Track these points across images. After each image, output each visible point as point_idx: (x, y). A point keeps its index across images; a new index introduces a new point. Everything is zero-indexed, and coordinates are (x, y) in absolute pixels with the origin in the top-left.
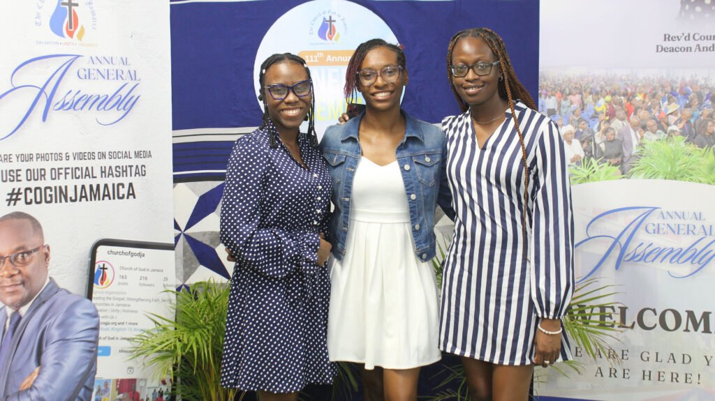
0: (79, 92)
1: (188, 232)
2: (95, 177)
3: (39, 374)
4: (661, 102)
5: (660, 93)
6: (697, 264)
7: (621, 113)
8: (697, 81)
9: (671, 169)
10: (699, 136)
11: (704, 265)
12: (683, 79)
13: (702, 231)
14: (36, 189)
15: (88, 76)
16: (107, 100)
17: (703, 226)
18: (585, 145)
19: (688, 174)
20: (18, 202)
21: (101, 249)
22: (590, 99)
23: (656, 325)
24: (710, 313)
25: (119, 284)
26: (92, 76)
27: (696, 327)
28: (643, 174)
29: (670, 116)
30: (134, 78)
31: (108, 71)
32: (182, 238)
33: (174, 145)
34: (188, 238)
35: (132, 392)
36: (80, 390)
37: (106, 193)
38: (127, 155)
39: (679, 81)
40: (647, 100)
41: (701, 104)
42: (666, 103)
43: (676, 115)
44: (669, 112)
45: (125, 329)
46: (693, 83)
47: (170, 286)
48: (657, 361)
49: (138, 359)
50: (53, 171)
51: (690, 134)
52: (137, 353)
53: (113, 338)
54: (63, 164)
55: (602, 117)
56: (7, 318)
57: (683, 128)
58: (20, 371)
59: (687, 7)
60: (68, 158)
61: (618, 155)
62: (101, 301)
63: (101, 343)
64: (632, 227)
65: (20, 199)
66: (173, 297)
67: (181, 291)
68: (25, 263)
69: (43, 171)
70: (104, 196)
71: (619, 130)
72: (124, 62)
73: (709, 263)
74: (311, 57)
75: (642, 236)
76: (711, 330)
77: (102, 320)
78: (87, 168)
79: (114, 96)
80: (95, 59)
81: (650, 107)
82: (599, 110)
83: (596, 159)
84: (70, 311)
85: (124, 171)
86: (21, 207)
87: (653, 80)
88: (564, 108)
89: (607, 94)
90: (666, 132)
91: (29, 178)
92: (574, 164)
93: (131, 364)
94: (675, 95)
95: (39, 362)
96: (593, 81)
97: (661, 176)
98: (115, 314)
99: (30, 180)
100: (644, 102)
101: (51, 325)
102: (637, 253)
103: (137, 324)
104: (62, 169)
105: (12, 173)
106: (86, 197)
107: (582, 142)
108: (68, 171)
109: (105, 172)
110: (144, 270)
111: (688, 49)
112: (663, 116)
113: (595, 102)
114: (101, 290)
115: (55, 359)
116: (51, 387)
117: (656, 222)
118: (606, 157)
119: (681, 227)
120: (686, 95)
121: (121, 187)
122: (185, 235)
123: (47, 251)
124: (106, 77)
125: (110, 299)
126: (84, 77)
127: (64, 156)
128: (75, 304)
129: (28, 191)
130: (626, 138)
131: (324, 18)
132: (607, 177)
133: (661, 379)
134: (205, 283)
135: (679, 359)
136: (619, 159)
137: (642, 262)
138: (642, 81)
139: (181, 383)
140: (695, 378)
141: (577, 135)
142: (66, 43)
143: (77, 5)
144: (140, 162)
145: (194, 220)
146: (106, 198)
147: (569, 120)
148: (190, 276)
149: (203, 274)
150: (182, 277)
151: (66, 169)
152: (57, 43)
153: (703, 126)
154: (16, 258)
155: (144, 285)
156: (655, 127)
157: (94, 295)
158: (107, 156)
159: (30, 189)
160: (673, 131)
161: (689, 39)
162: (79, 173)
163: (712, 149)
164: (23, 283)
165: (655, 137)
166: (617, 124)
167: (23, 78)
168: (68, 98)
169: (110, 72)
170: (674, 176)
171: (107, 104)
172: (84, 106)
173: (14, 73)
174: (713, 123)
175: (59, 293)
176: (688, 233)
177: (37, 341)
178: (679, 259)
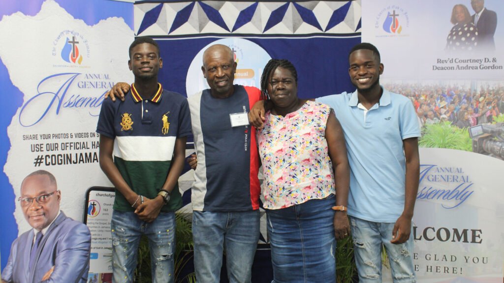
0: (79, 96)
2: (89, 148)
3: (54, 270)
4: (436, 100)
5: (435, 95)
6: (459, 200)
8: (458, 87)
9: (443, 141)
10: (459, 122)
11: (463, 201)
12: (449, 86)
13: (462, 179)
14: (52, 156)
15: (85, 86)
16: (96, 101)
17: (463, 177)
19: (453, 145)
20: (41, 164)
21: (92, 193)
23: (434, 238)
24: (468, 230)
25: (103, 214)
26: (86, 86)
27: (459, 239)
28: (425, 145)
29: (442, 109)
36: (79, 280)
37: (95, 158)
39: (447, 87)
40: (427, 99)
41: (460, 102)
42: (439, 101)
43: (445, 108)
44: (441, 106)
45: (106, 243)
46: (455, 89)
48: (435, 260)
50: (63, 145)
51: (454, 119)
53: (100, 248)
54: (69, 140)
56: (34, 236)
57: (450, 117)
58: (42, 269)
59: (451, 42)
60: (72, 136)
62: (92, 225)
63: (92, 251)
65: (42, 162)
68: (45, 202)
69: (56, 145)
70: (94, 160)
72: (107, 77)
73: (466, 200)
75: (425, 183)
76: (468, 240)
77: (92, 237)
78: (84, 143)
79: (100, 98)
80: (88, 76)
81: (430, 103)
84: (73, 232)
86: (43, 167)
87: (431, 87)
90: (439, 119)
91: (48, 149)
94: (445, 96)
95: (54, 263)
96: (394, 88)
97: (436, 146)
98: (100, 233)
99: (49, 150)
100: (425, 101)
101: (61, 240)
104: (68, 143)
105: (38, 146)
106: (83, 160)
108: (72, 145)
109: (94, 145)
111: (452, 68)
112: (437, 109)
114: (92, 218)
115: (64, 261)
116: (61, 278)
117: (434, 174)
119: (449, 177)
120: (451, 96)
123: (59, 194)
124: (95, 87)
125: (98, 223)
126: (81, 86)
127: (69, 136)
128: (76, 227)
129: (48, 157)
133: (438, 271)
135: (449, 259)
137: (426, 199)
138: (424, 88)
139: (142, 276)
140: (459, 270)
142: (72, 66)
143: (78, 43)
151: (71, 143)
152: (66, 66)
153: (462, 114)
154: (40, 199)
156: (433, 116)
157: (88, 221)
158: (96, 135)
160: (444, 118)
161: (452, 62)
162: (78, 146)
163: (467, 129)
164: (44, 214)
165: (433, 122)
167: (44, 88)
168: (72, 100)
169: (98, 84)
170: (445, 146)
171: (96, 103)
172: (82, 104)
173: (40, 84)
174: (468, 113)
175: (66, 220)
176: (454, 181)
177: (53, 250)
178: (448, 196)
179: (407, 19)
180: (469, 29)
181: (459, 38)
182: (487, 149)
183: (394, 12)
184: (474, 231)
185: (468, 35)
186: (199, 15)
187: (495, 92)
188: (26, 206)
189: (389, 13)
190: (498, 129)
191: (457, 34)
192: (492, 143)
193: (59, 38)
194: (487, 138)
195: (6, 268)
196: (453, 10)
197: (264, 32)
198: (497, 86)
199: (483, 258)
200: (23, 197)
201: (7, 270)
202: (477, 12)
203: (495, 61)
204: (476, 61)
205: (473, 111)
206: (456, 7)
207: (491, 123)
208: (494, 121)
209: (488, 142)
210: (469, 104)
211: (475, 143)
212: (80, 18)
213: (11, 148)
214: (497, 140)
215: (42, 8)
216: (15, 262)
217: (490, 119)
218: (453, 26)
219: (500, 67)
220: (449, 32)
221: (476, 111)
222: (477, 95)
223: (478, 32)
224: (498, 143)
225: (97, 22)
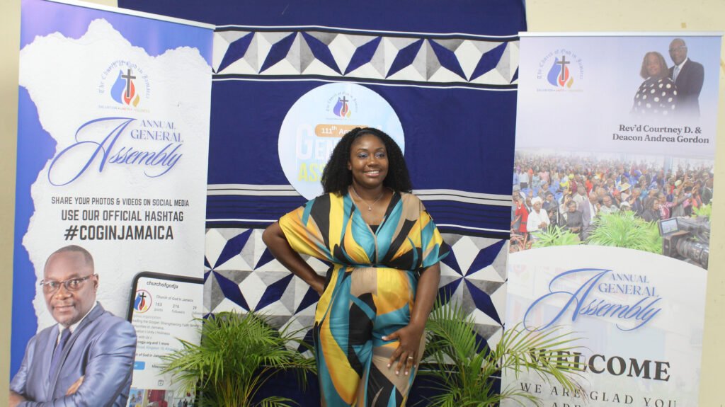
0: (131, 149)
1: (217, 269)
2: (140, 220)
3: (83, 382)
4: (615, 182)
5: (615, 174)
6: (641, 320)
7: (582, 189)
8: (646, 165)
9: (622, 238)
10: (646, 212)
11: (646, 321)
12: (635, 163)
13: (646, 291)
14: (90, 227)
15: (140, 136)
16: (154, 156)
17: (647, 288)
18: (551, 214)
19: (636, 243)
20: (74, 237)
21: (142, 281)
22: (556, 176)
23: (604, 370)
24: (650, 361)
25: (155, 310)
26: (143, 137)
27: (638, 373)
28: (599, 242)
29: (623, 194)
30: (178, 139)
31: (157, 132)
32: (211, 276)
33: (209, 197)
34: (217, 275)
35: (161, 402)
36: (116, 398)
37: (149, 234)
38: (168, 203)
39: (631, 164)
40: (604, 179)
41: (648, 184)
42: (620, 182)
43: (628, 193)
44: (622, 190)
45: (158, 348)
46: (643, 167)
47: (199, 314)
48: (604, 400)
49: (167, 374)
50: (106, 213)
51: (639, 208)
52: (166, 369)
53: (147, 355)
54: (115, 207)
55: (566, 191)
56: (59, 334)
57: (633, 205)
58: (67, 378)
59: (639, 103)
60: (118, 202)
61: (578, 224)
62: (138, 324)
63: (137, 359)
64: (588, 286)
65: (76, 235)
66: (200, 324)
67: (208, 319)
68: (77, 288)
69: (97, 213)
70: (147, 236)
71: (580, 204)
72: (171, 126)
73: (651, 320)
74: (327, 129)
75: (595, 294)
76: (650, 376)
77: (139, 340)
78: (134, 212)
79: (161, 153)
80: (146, 122)
81: (606, 185)
82: (563, 185)
83: (560, 226)
84: (112, 331)
85: (164, 216)
86: (76, 241)
87: (610, 162)
88: (534, 182)
89: (571, 173)
90: (618, 207)
92: (541, 230)
93: (161, 378)
94: (628, 176)
95: (84, 372)
96: (559, 161)
97: (613, 244)
98: (149, 335)
99: (86, 219)
100: (601, 181)
101: (95, 341)
102: (591, 308)
103: (168, 344)
104: (113, 211)
105: (71, 213)
106: (131, 236)
107: (549, 212)
108: (117, 213)
109: (149, 216)
110: (177, 299)
111: (639, 138)
112: (617, 193)
113: (561, 178)
114: (140, 314)
115: (98, 370)
116: (93, 394)
117: (608, 283)
118: (568, 226)
119: (629, 288)
120: (636, 177)
121: (161, 229)
122: (213, 271)
123: (96, 279)
124: (155, 138)
125: (147, 322)
126: (136, 136)
127: (115, 201)
128: (116, 325)
129: (84, 229)
130: (585, 210)
131: (339, 98)
132: (568, 242)
134: (228, 313)
135: (622, 399)
136: (579, 228)
137: (595, 316)
138: (600, 163)
139: (203, 396)
141: (544, 206)
142: (124, 109)
143: (134, 78)
144: (178, 209)
145: (221, 260)
146: (149, 238)
147: (538, 193)
148: (216, 306)
149: (227, 306)
150: (209, 307)
151: (116, 212)
152: (116, 108)
153: (650, 203)
154: (69, 284)
155: (176, 312)
156: (610, 202)
157: (133, 318)
158: (152, 203)
159: (85, 227)
160: (625, 207)
161: (640, 130)
162: (127, 216)
163: (656, 224)
164: (74, 305)
165: (609, 211)
166: (578, 198)
167: (85, 136)
168: (122, 154)
169: (159, 134)
170: (624, 244)
171: (155, 159)
172: (134, 161)
173: (78, 131)
174: (659, 201)
175: (104, 315)
176: (634, 293)
177: (83, 354)
178: (626, 314)
179: (581, 68)
180: (664, 87)
181: (651, 97)
182: (683, 252)
183: (564, 57)
184: (659, 364)
185: (664, 94)
186: (302, 50)
187: (697, 174)
188: (50, 292)
189: (557, 59)
190: (699, 224)
191: (648, 92)
192: (690, 244)
193: (108, 70)
194: (683, 236)
195: (18, 375)
196: (645, 58)
197: (387, 77)
198: (700, 166)
199: (670, 402)
200: (47, 281)
201: (19, 378)
202: (678, 64)
203: (699, 132)
204: (673, 130)
205: (666, 199)
206: (648, 55)
207: (690, 216)
208: (693, 214)
209: (685, 242)
210: (660, 189)
211: (666, 242)
212: (140, 46)
213: (35, 213)
214: (697, 240)
215: (89, 29)
216: (31, 368)
217: (688, 211)
218: (643, 80)
219: (706, 141)
220: (637, 89)
221: (670, 199)
222: (672, 176)
223: (677, 91)
224: (698, 244)
225: (162, 52)
